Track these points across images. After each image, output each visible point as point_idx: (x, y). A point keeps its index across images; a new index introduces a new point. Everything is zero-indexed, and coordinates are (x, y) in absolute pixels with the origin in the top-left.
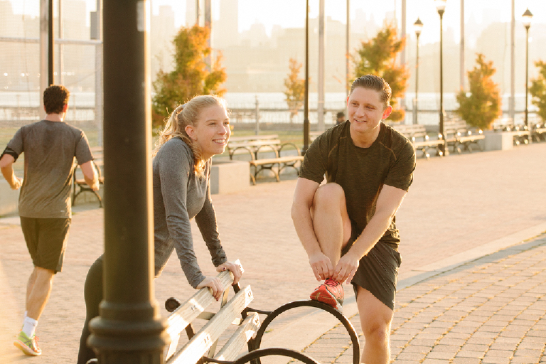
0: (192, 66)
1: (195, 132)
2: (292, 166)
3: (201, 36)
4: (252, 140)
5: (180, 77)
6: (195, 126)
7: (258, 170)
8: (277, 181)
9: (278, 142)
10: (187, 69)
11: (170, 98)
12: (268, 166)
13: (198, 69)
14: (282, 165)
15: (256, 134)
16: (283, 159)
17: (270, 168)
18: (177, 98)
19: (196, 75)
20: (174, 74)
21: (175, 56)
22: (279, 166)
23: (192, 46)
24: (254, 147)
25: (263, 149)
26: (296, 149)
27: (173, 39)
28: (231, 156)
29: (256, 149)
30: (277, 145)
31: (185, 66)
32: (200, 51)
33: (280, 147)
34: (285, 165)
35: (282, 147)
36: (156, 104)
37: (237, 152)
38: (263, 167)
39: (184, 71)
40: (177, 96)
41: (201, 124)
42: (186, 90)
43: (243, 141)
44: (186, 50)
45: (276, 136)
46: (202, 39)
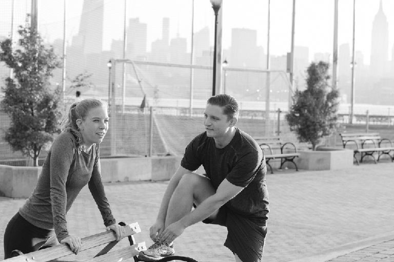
0: (317, 87)
1: (83, 124)
2: (388, 153)
3: (324, 68)
4: (360, 136)
5: (309, 93)
6: (84, 120)
7: (363, 155)
8: (375, 163)
9: (379, 138)
10: (314, 89)
11: (302, 107)
12: (370, 153)
13: (321, 89)
14: (381, 153)
15: (366, 132)
16: (382, 149)
17: (371, 155)
18: (306, 107)
19: (320, 93)
20: (306, 92)
21: (307, 80)
22: (379, 154)
23: (318, 74)
24: (361, 140)
25: (367, 142)
26: (391, 143)
27: (306, 69)
28: (344, 145)
29: (363, 142)
30: (378, 140)
31: (313, 87)
32: (323, 78)
33: (380, 141)
34: (383, 153)
35: (381, 140)
36: (293, 110)
37: (348, 143)
38: (367, 153)
39: (312, 90)
40: (306, 106)
41: (88, 119)
42: (312, 102)
43: (353, 136)
44: (314, 77)
45: (378, 134)
46: (324, 70)
